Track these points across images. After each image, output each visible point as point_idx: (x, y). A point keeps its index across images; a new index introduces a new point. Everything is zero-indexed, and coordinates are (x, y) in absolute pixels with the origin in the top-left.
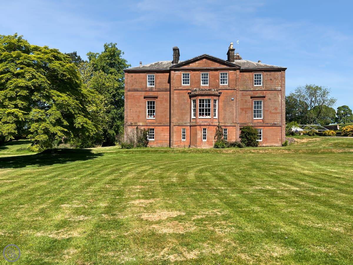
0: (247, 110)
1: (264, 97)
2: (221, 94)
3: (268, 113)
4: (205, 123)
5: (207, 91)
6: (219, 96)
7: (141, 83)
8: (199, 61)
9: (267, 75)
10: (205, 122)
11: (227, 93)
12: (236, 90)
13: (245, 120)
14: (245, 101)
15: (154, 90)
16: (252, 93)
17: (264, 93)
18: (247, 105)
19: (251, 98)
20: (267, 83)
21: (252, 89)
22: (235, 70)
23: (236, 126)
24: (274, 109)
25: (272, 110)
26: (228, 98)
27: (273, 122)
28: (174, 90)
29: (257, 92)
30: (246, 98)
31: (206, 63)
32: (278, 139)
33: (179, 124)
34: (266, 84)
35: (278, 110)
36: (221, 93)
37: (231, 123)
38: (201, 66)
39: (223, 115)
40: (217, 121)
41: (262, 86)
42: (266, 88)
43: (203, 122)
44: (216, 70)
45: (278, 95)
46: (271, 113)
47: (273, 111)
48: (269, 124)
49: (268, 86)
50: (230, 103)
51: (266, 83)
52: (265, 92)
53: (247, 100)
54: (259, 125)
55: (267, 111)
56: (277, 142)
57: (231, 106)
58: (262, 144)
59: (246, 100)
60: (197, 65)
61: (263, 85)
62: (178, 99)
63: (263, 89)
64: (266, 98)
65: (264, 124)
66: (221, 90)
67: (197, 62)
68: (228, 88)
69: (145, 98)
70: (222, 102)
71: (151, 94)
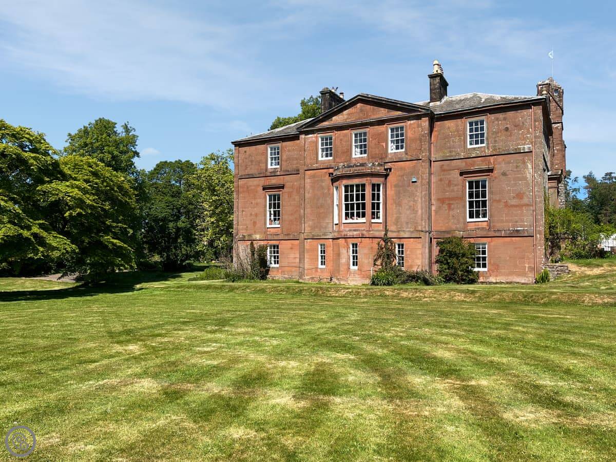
0: (451, 202)
1: (491, 171)
2: (390, 171)
3: (502, 205)
4: (355, 233)
5: (358, 168)
6: (386, 176)
7: (259, 162)
8: (349, 110)
9: (497, 119)
10: (355, 230)
11: (402, 169)
12: (421, 159)
13: (447, 223)
14: (447, 182)
15: (278, 173)
16: (464, 164)
17: (489, 162)
18: (453, 191)
19: (461, 174)
20: (497, 139)
21: (462, 155)
22: (418, 117)
23: (421, 238)
24: (514, 198)
25: (510, 199)
26: (405, 178)
27: (513, 226)
28: (305, 170)
29: (474, 162)
30: (447, 176)
31: (362, 110)
32: (527, 265)
33: (313, 235)
34: (495, 141)
35: (525, 197)
36: (390, 169)
37: (412, 232)
38: (354, 119)
39: (395, 216)
40: (381, 227)
41: (485, 147)
42: (495, 150)
43: (350, 231)
44: (381, 122)
45: (524, 163)
46: (506, 205)
47: (514, 202)
48: (503, 232)
49: (500, 145)
50: (409, 189)
51: (495, 137)
52: (492, 159)
53: (452, 179)
54: (480, 233)
55: (499, 201)
56: (524, 274)
57: (412, 195)
58: (488, 277)
59: (450, 181)
60: (346, 117)
61: (488, 144)
62: (313, 187)
63: (488, 152)
64: (495, 172)
65: (493, 234)
66: (389, 164)
67: (345, 112)
68: (404, 157)
69: (264, 189)
70: (393, 189)
71: (274, 181)
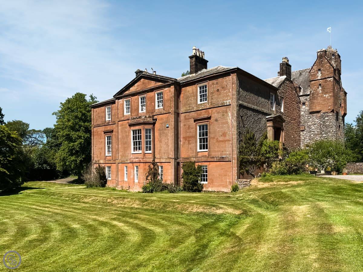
0: (190, 139)
1: (209, 118)
2: (156, 120)
3: (215, 141)
4: (137, 160)
6: (154, 124)
7: (102, 117)
9: (213, 84)
10: (137, 158)
11: (162, 119)
12: (170, 113)
13: (188, 152)
14: (188, 126)
16: (196, 115)
17: (209, 113)
18: (190, 132)
19: (195, 121)
20: (213, 97)
21: (195, 109)
22: (169, 86)
23: (170, 162)
24: (221, 136)
25: (219, 137)
26: (163, 125)
27: (221, 154)
28: (118, 121)
29: (201, 113)
30: (188, 123)
31: (143, 83)
32: (228, 181)
33: (122, 161)
35: (227, 136)
37: (166, 159)
38: (140, 89)
39: (159, 148)
40: (151, 156)
41: (206, 103)
42: (212, 104)
43: (135, 158)
44: (152, 90)
45: (227, 112)
46: (218, 141)
47: (221, 139)
48: (215, 158)
49: (214, 101)
50: (165, 131)
52: (210, 110)
53: (190, 124)
54: (204, 159)
55: (214, 138)
56: (226, 186)
58: (207, 188)
60: (136, 88)
61: (208, 101)
63: (208, 106)
64: (212, 119)
65: (211, 159)
66: (156, 116)
67: (136, 85)
68: (163, 112)
69: (105, 133)
70: (158, 132)
71: (109, 128)
